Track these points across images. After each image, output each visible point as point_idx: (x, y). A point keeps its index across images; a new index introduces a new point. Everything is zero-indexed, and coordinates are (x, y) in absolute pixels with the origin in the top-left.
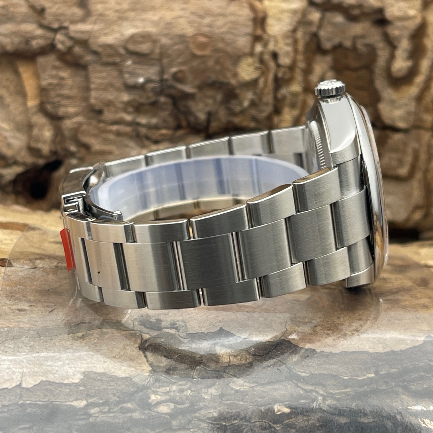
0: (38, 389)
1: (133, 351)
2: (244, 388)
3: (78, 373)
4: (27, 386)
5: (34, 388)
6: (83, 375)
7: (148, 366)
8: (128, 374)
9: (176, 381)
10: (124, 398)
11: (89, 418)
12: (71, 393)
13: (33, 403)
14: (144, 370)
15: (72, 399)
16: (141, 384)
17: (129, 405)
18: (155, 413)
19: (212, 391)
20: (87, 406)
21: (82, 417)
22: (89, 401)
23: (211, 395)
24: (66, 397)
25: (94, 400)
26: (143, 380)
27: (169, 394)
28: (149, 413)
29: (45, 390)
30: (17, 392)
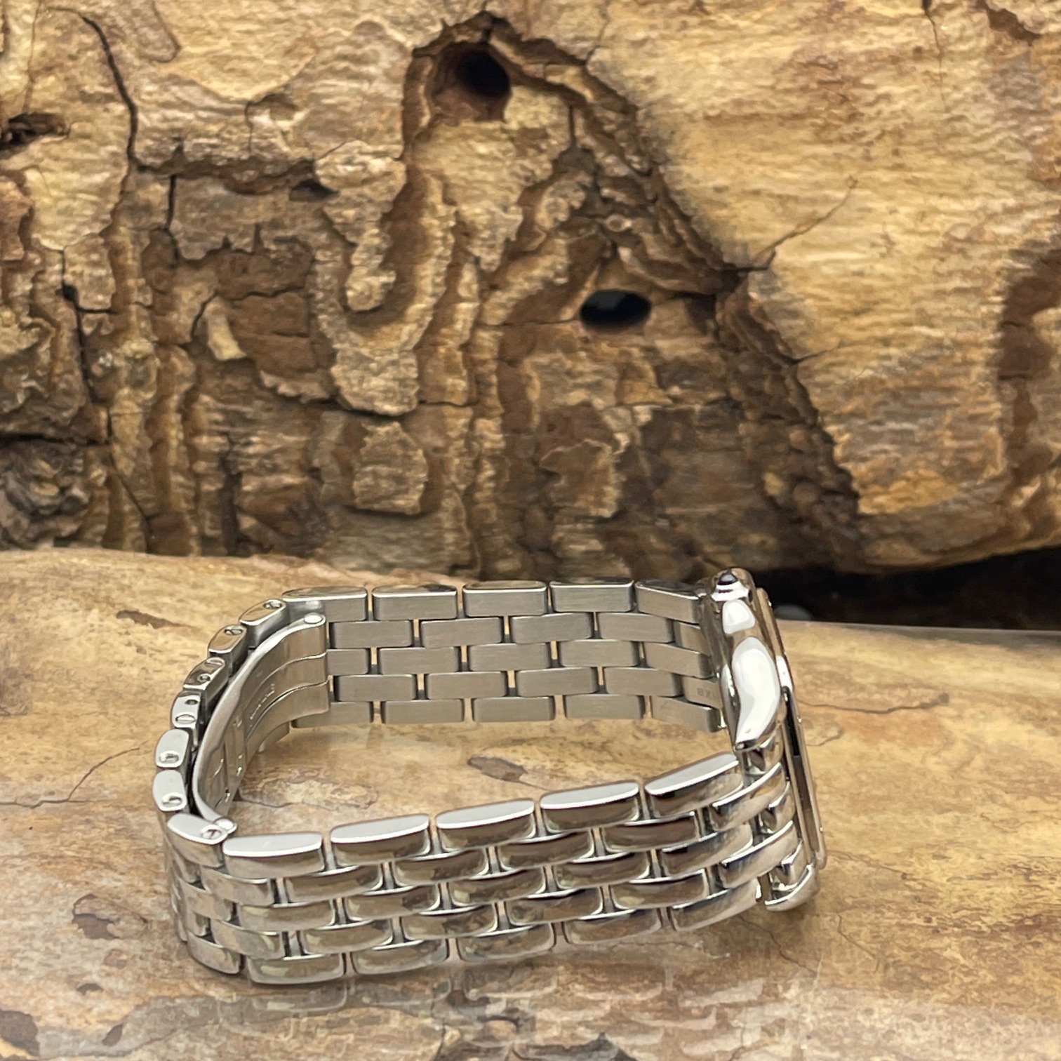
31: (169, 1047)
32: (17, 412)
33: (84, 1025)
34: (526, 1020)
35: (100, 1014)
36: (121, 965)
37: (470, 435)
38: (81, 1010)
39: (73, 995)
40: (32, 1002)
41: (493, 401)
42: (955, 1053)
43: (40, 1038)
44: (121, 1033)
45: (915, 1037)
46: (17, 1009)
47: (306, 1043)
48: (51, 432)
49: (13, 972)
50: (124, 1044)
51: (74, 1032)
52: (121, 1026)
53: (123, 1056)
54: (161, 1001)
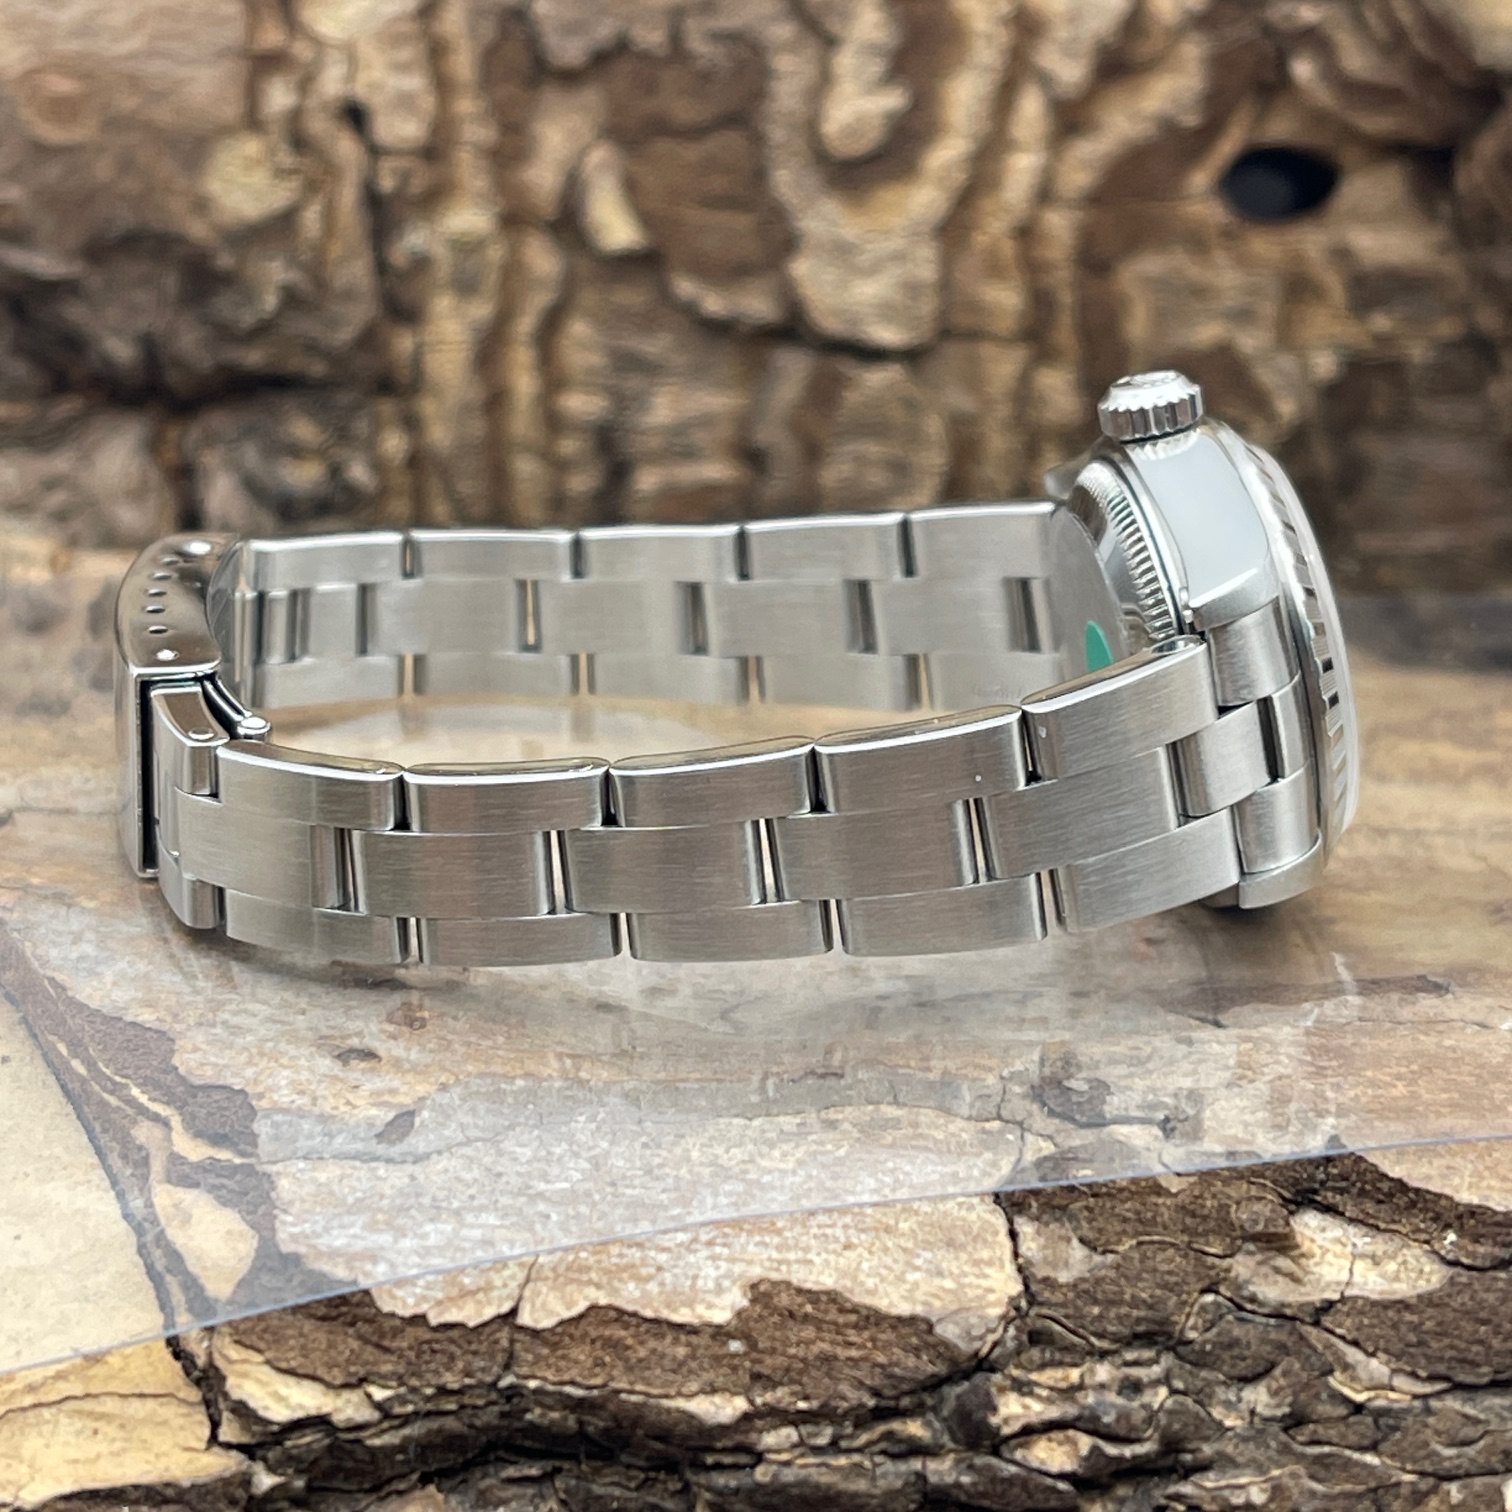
0: (577, 1333)
1: (971, 1208)
2: (1387, 1398)
3: (734, 1282)
4: (536, 1321)
5: (559, 1330)
6: (750, 1295)
7: (1009, 1277)
8: (925, 1303)
9: (1114, 1347)
10: (897, 1398)
11: (753, 1467)
12: (694, 1365)
13: (550, 1388)
14: (991, 1290)
15: (694, 1387)
16: (965, 1347)
17: (915, 1428)
18: (1013, 1469)
19: (1258, 1397)
20: (746, 1417)
21: (727, 1460)
22: (759, 1401)
23: (1253, 1413)
24: (671, 1377)
25: (780, 1396)
26: (976, 1332)
27: (1079, 1396)
28: (989, 1467)
29: (598, 1344)
30: (496, 1342)
31: (500, 1152)
32: (263, 330)
33: (343, 1108)
35: (371, 1095)
36: (417, 1025)
37: (1024, 394)
38: (339, 1086)
39: (326, 1064)
40: (249, 1072)
41: (1065, 333)
43: (262, 1127)
44: (412, 1125)
46: (221, 1082)
47: (761, 1155)
48: (318, 369)
49: (218, 1030)
50: (417, 1142)
51: (323, 1119)
52: (411, 1114)
53: (414, 1163)
54: (489, 1081)
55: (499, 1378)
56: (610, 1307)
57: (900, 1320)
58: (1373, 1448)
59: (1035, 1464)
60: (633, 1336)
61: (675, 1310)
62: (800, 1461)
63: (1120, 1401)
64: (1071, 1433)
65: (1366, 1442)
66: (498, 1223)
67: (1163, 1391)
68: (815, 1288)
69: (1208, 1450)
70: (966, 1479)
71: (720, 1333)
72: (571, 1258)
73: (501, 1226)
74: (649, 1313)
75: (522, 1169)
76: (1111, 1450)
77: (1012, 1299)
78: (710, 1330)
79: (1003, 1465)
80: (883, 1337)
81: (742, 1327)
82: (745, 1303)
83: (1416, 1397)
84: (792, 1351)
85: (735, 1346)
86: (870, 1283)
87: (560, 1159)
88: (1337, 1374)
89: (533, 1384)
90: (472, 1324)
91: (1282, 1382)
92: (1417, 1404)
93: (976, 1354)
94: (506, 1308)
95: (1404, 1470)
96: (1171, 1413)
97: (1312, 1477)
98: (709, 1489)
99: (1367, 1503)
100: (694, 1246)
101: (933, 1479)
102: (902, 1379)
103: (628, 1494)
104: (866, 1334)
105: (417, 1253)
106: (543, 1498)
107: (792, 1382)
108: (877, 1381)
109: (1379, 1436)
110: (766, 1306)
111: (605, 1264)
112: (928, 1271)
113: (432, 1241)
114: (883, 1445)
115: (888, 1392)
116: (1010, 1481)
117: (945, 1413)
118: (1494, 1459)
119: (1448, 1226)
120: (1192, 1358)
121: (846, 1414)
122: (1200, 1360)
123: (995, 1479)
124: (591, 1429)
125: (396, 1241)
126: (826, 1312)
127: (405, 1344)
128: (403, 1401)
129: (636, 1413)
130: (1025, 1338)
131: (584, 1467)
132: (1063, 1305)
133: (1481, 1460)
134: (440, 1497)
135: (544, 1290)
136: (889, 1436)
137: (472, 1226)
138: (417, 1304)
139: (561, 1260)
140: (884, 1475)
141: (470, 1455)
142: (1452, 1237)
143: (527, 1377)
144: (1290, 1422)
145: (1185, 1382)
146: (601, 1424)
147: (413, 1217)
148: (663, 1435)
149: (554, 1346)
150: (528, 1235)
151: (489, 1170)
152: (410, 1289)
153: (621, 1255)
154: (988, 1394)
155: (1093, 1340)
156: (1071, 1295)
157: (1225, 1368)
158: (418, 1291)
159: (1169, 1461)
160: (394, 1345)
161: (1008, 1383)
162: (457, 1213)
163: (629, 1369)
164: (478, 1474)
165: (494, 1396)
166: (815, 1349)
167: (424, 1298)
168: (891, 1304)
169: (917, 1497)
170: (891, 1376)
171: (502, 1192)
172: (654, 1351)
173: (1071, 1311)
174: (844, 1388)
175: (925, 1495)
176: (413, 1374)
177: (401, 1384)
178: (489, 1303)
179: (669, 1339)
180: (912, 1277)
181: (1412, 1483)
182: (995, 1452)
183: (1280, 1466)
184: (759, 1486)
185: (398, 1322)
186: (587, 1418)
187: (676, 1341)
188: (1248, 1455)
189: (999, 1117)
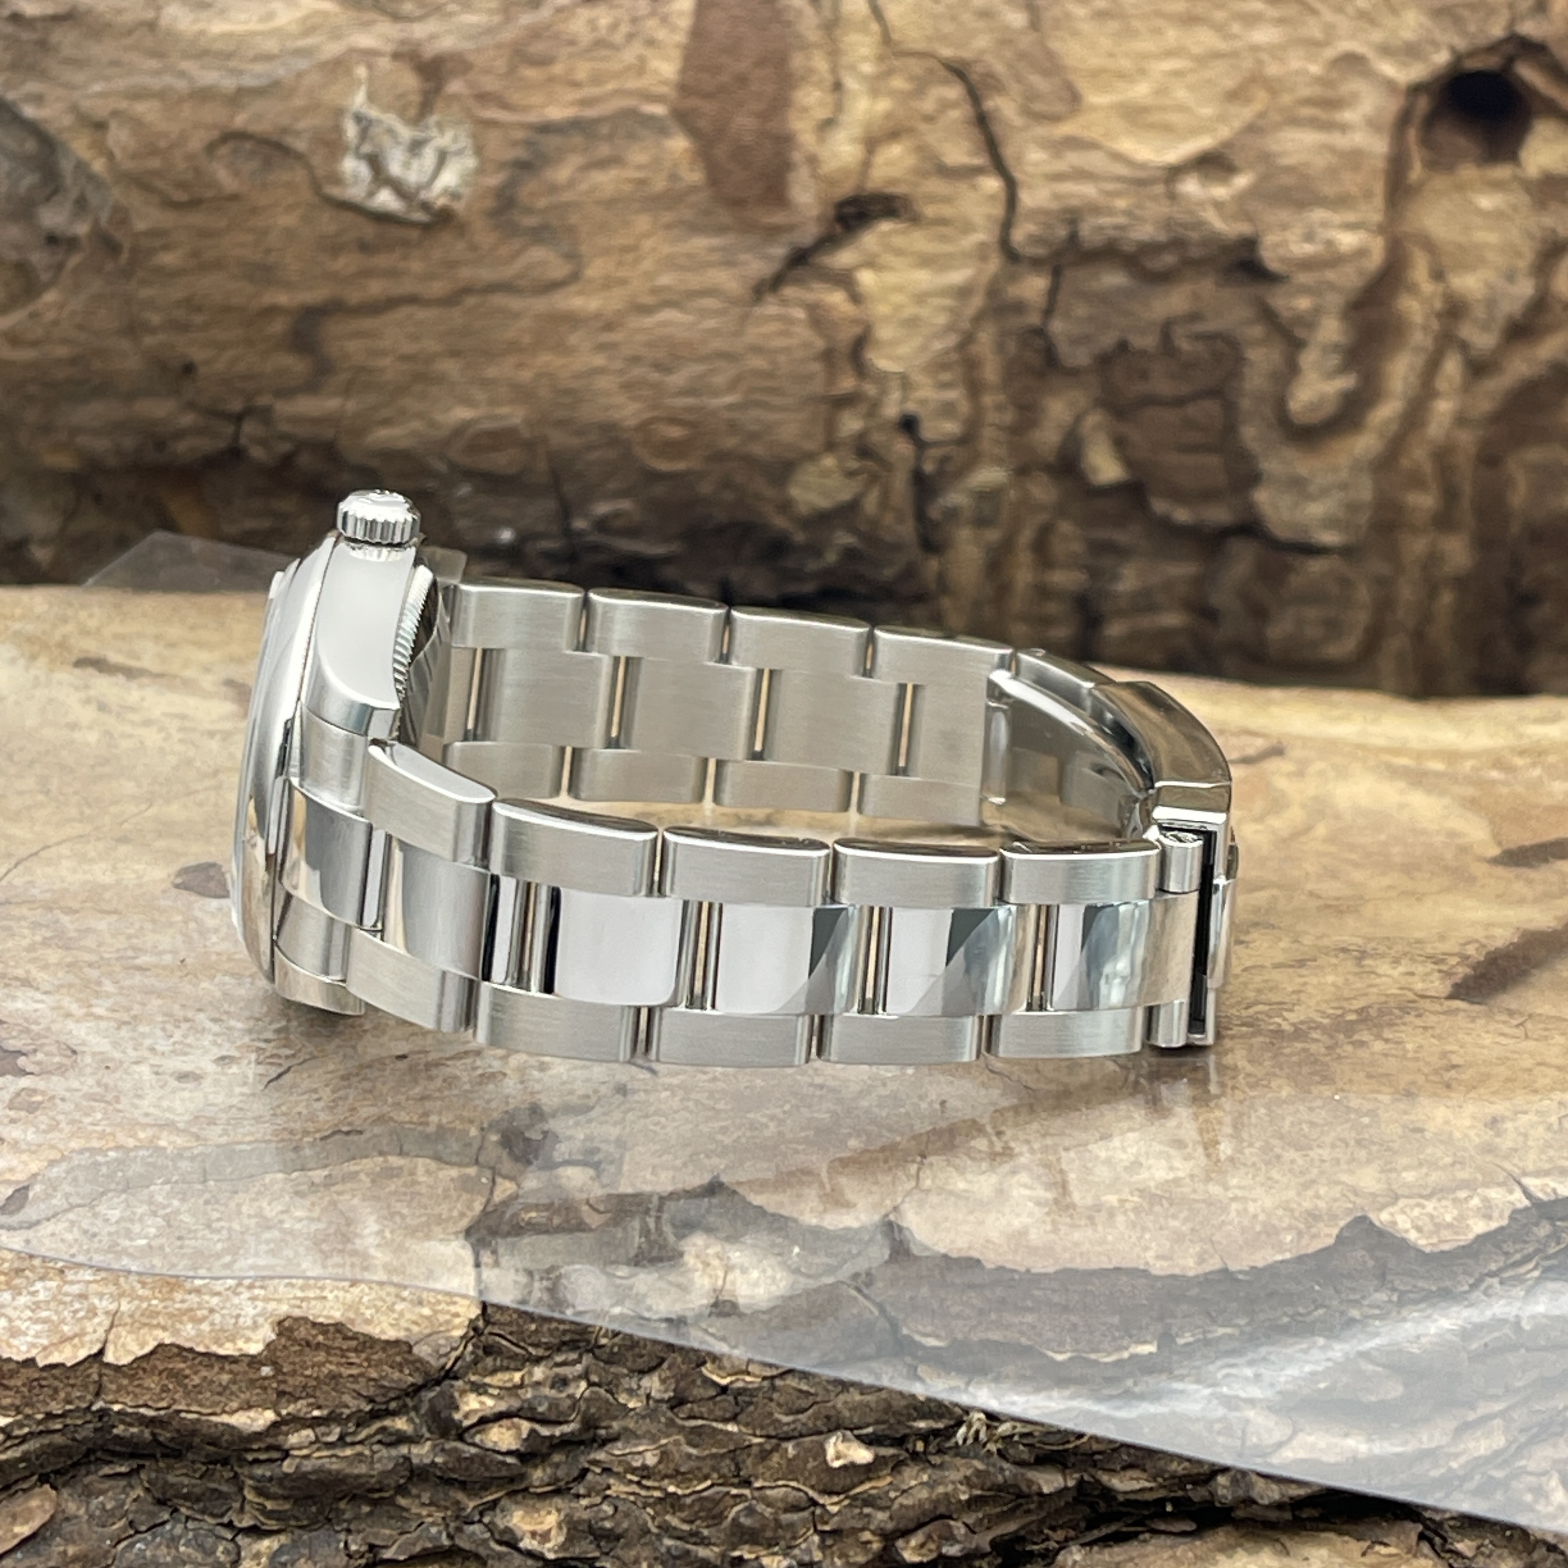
0: (148, 1367)
1: (449, 1244)
2: (744, 1381)
3: (266, 1319)
4: (118, 1359)
5: (135, 1365)
6: (277, 1330)
7: (472, 1303)
8: (407, 1329)
9: (547, 1353)
10: (388, 1402)
11: (283, 1460)
12: (234, 1388)
13: (130, 1410)
14: (457, 1315)
15: (235, 1405)
16: (435, 1363)
17: (401, 1424)
18: (473, 1450)
19: (653, 1384)
20: (275, 1425)
21: (263, 1456)
22: (284, 1412)
23: (648, 1396)
24: (217, 1398)
25: (297, 1407)
26: (443, 1351)
27: (520, 1392)
28: (455, 1450)
29: (164, 1375)
30: (89, 1376)
31: (96, 1215)
34: (612, 1162)
36: (32, 1108)
42: (1227, 1188)
44: (27, 1197)
45: (1171, 1168)
50: (30, 1213)
52: (26, 1188)
53: (29, 1228)
54: (87, 1154)
55: (91, 1404)
56: (172, 1345)
57: (388, 1342)
58: (734, 1419)
59: (489, 1445)
60: (189, 1367)
61: (221, 1346)
62: (316, 1455)
63: (553, 1393)
64: (516, 1420)
65: (728, 1415)
66: (91, 1278)
67: (583, 1385)
68: (326, 1321)
69: (616, 1426)
70: (439, 1460)
71: (254, 1361)
72: (145, 1305)
73: (95, 1281)
74: (201, 1349)
75: (113, 1229)
76: (545, 1431)
77: (471, 1321)
78: (246, 1360)
79: (466, 1448)
80: (375, 1357)
81: (271, 1354)
82: (273, 1337)
83: (764, 1378)
84: (308, 1372)
85: (266, 1371)
86: (368, 1313)
87: (141, 1219)
88: (708, 1365)
89: (116, 1407)
90: (69, 1364)
91: (668, 1373)
92: (766, 1383)
93: (443, 1367)
94: (95, 1350)
95: (755, 1435)
96: (588, 1400)
97: (690, 1444)
98: (252, 1477)
99: (728, 1461)
100: (240, 1289)
101: (415, 1461)
102: (391, 1389)
103: (194, 1481)
104: (364, 1356)
105: (28, 1307)
106: (132, 1487)
107: (308, 1396)
108: (371, 1392)
109: (738, 1410)
110: (289, 1338)
111: (171, 1309)
112: (412, 1301)
113: (42, 1296)
114: (378, 1437)
115: (378, 1399)
116: (472, 1458)
117: (423, 1411)
118: (819, 1423)
119: (794, 1242)
120: (605, 1357)
121: (349, 1418)
122: (610, 1361)
123: (460, 1459)
124: (161, 1439)
125: (14, 1299)
126: (334, 1339)
127: (19, 1383)
128: (21, 1425)
129: (191, 1427)
130: (480, 1352)
131: (161, 1464)
132: (510, 1324)
133: (811, 1425)
134: (54, 1493)
135: (124, 1333)
136: (383, 1430)
137: (72, 1283)
138: (28, 1351)
139: (138, 1308)
140: (380, 1460)
141: (75, 1459)
142: (796, 1250)
143: (113, 1403)
144: (674, 1403)
145: (600, 1376)
146: (169, 1435)
147: (27, 1278)
148: (213, 1442)
149: (132, 1378)
150: (112, 1288)
151: (85, 1232)
152: (22, 1338)
153: (183, 1301)
154: (452, 1397)
155: (530, 1349)
156: (515, 1316)
157: (629, 1364)
158: (29, 1339)
159: (590, 1434)
160: (12, 1383)
161: (468, 1387)
162: (61, 1271)
163: (187, 1394)
164: (83, 1471)
165: (89, 1417)
166: (325, 1370)
167: (34, 1345)
168: (383, 1332)
169: (407, 1473)
170: (383, 1387)
171: (97, 1251)
172: (205, 1378)
173: (514, 1328)
174: (347, 1398)
175: (412, 1471)
176: (27, 1405)
177: (18, 1411)
178: (83, 1346)
179: (216, 1369)
180: (399, 1307)
181: (760, 1444)
182: (460, 1438)
183: (668, 1436)
184: (287, 1475)
185: (13, 1366)
186: (158, 1431)
187: (222, 1369)
188: (644, 1428)
189: (477, 1162)
